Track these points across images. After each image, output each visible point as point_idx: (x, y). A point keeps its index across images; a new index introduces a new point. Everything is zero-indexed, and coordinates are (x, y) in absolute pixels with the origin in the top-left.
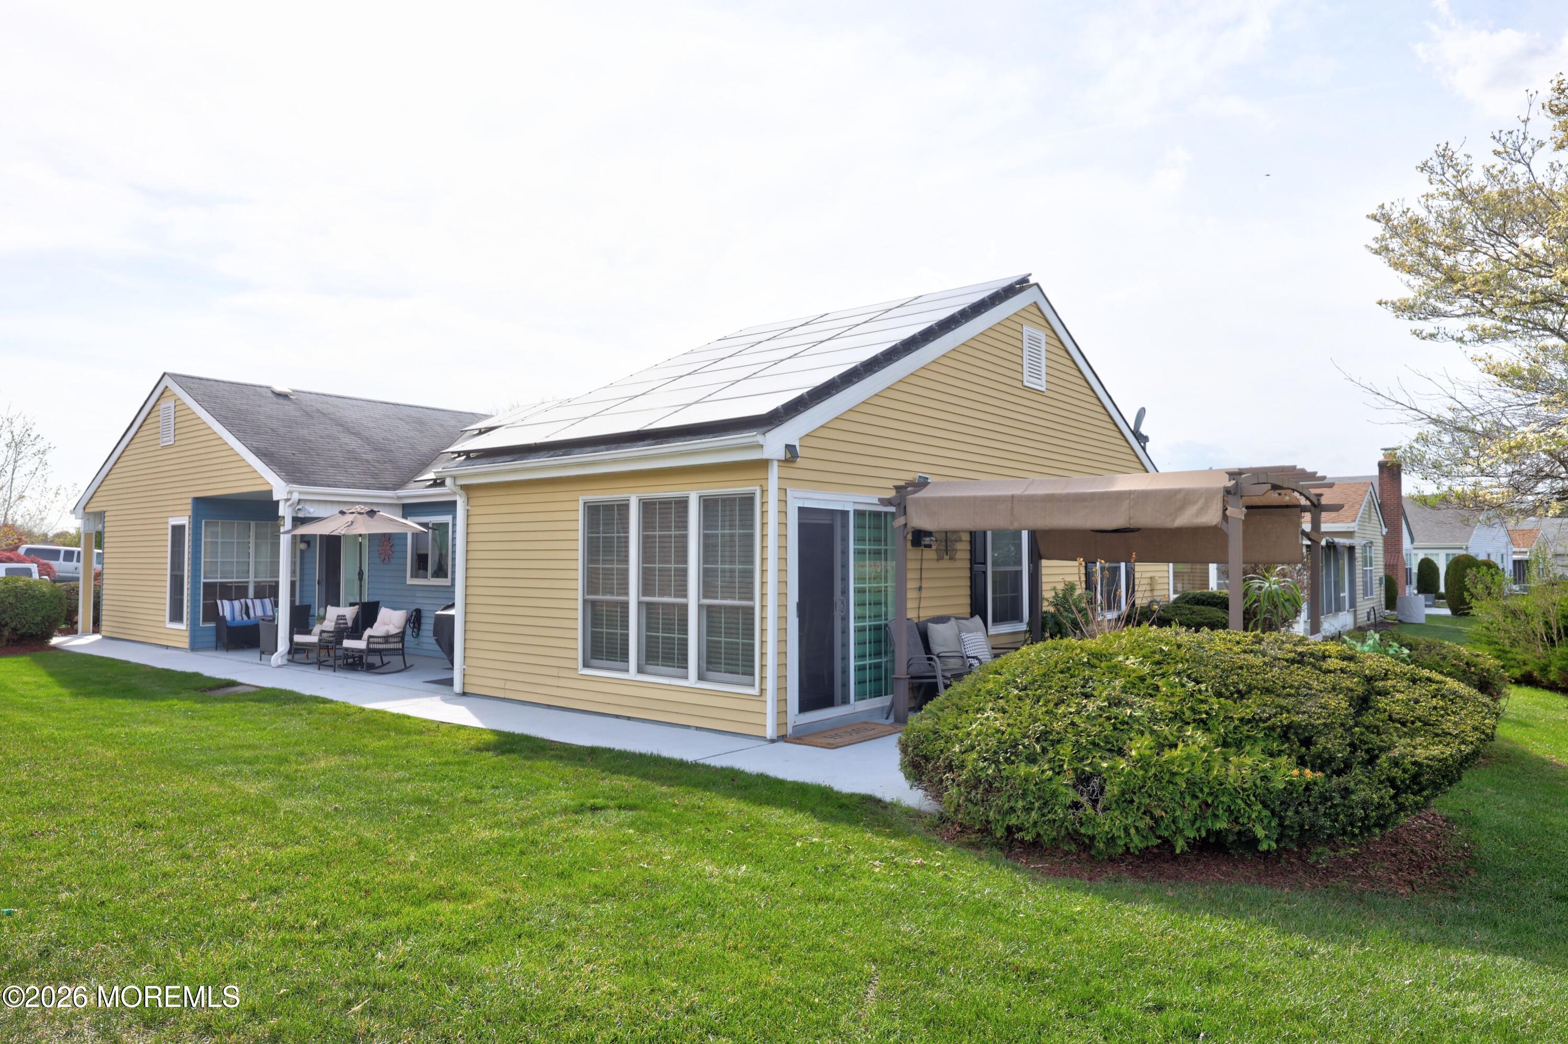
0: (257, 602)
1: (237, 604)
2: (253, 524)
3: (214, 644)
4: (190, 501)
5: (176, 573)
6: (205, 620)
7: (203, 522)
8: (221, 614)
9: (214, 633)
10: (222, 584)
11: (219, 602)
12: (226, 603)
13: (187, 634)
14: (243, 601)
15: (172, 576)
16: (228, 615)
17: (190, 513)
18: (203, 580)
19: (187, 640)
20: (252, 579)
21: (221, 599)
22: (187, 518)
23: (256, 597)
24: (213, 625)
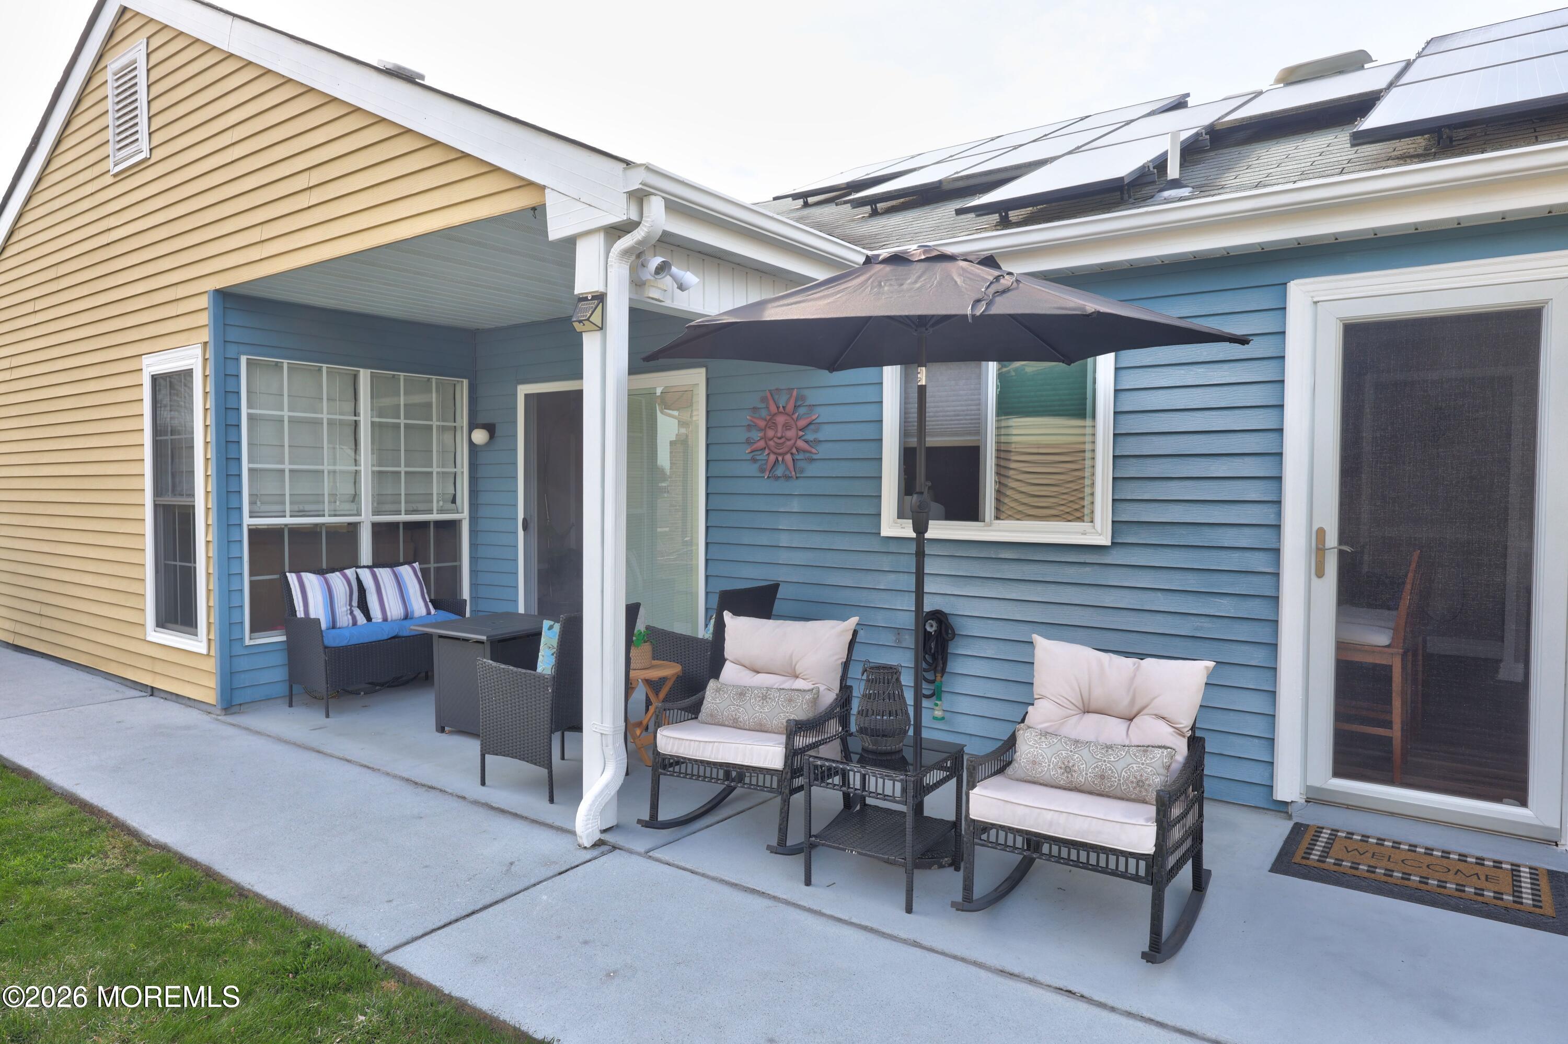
0: (384, 574)
1: (336, 579)
2: (364, 375)
3: (283, 689)
4: (204, 302)
5: (169, 500)
6: (256, 628)
7: (243, 359)
8: (300, 614)
9: (280, 659)
10: (295, 532)
11: (292, 578)
12: (311, 579)
13: (211, 665)
14: (350, 572)
15: (156, 506)
16: (317, 610)
17: (205, 335)
18: (247, 521)
19: (212, 682)
20: (366, 518)
21: (297, 571)
22: (198, 351)
23: (378, 563)
24: (278, 638)
